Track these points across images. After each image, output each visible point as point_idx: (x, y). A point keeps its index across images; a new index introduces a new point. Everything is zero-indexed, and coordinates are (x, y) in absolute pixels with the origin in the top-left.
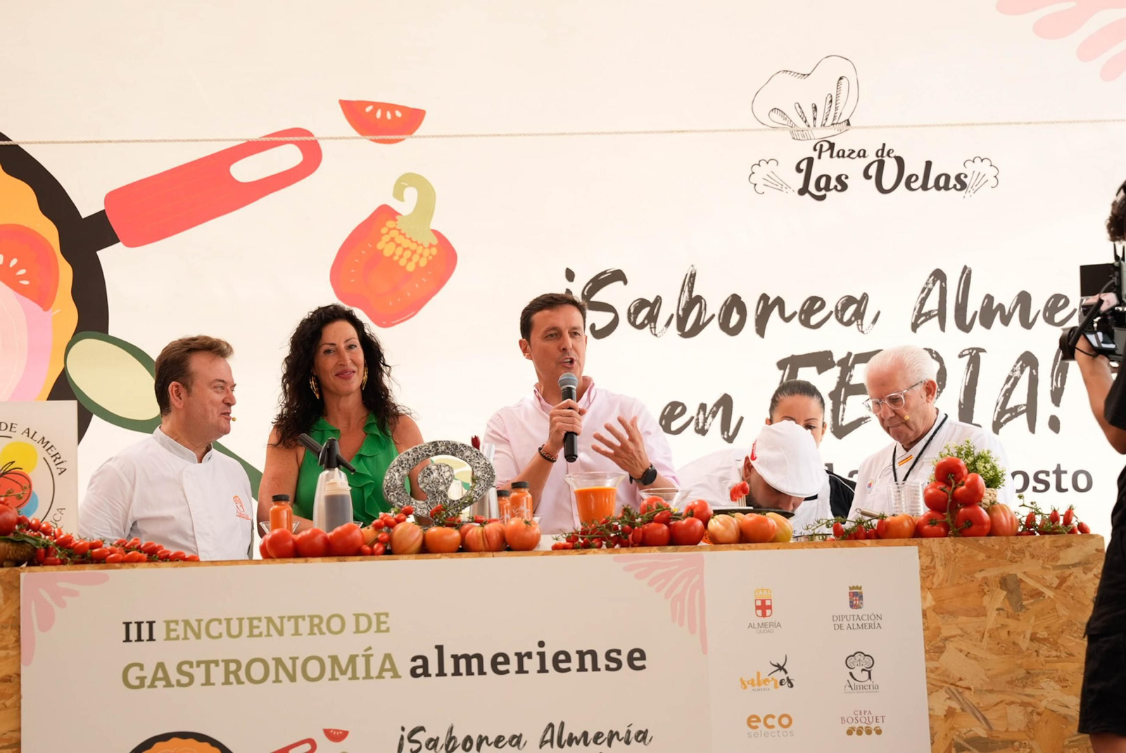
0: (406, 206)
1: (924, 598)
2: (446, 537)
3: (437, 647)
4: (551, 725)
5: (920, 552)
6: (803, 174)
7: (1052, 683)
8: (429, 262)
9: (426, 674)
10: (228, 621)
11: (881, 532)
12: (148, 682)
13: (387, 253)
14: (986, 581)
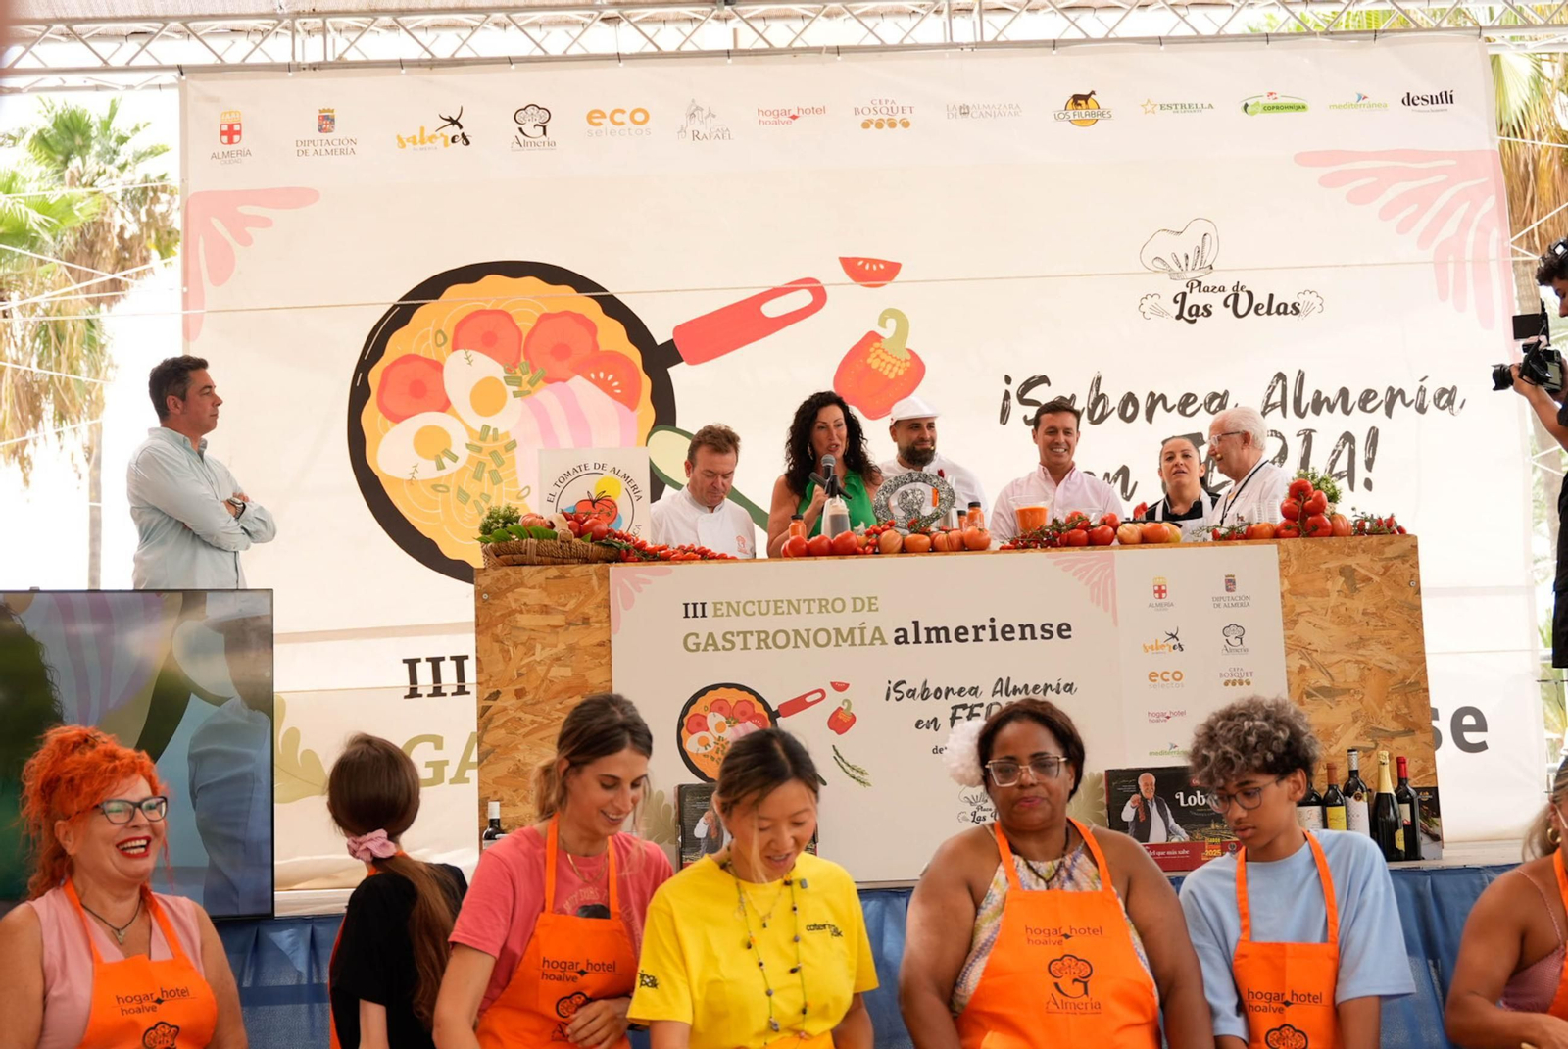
0: (887, 332)
1: (1282, 584)
2: (920, 542)
3: (914, 622)
4: (1000, 680)
5: (1278, 549)
6: (1179, 304)
7: (1379, 646)
8: (905, 372)
9: (906, 642)
10: (759, 602)
11: (1248, 534)
12: (702, 647)
13: (874, 366)
14: (1328, 571)
